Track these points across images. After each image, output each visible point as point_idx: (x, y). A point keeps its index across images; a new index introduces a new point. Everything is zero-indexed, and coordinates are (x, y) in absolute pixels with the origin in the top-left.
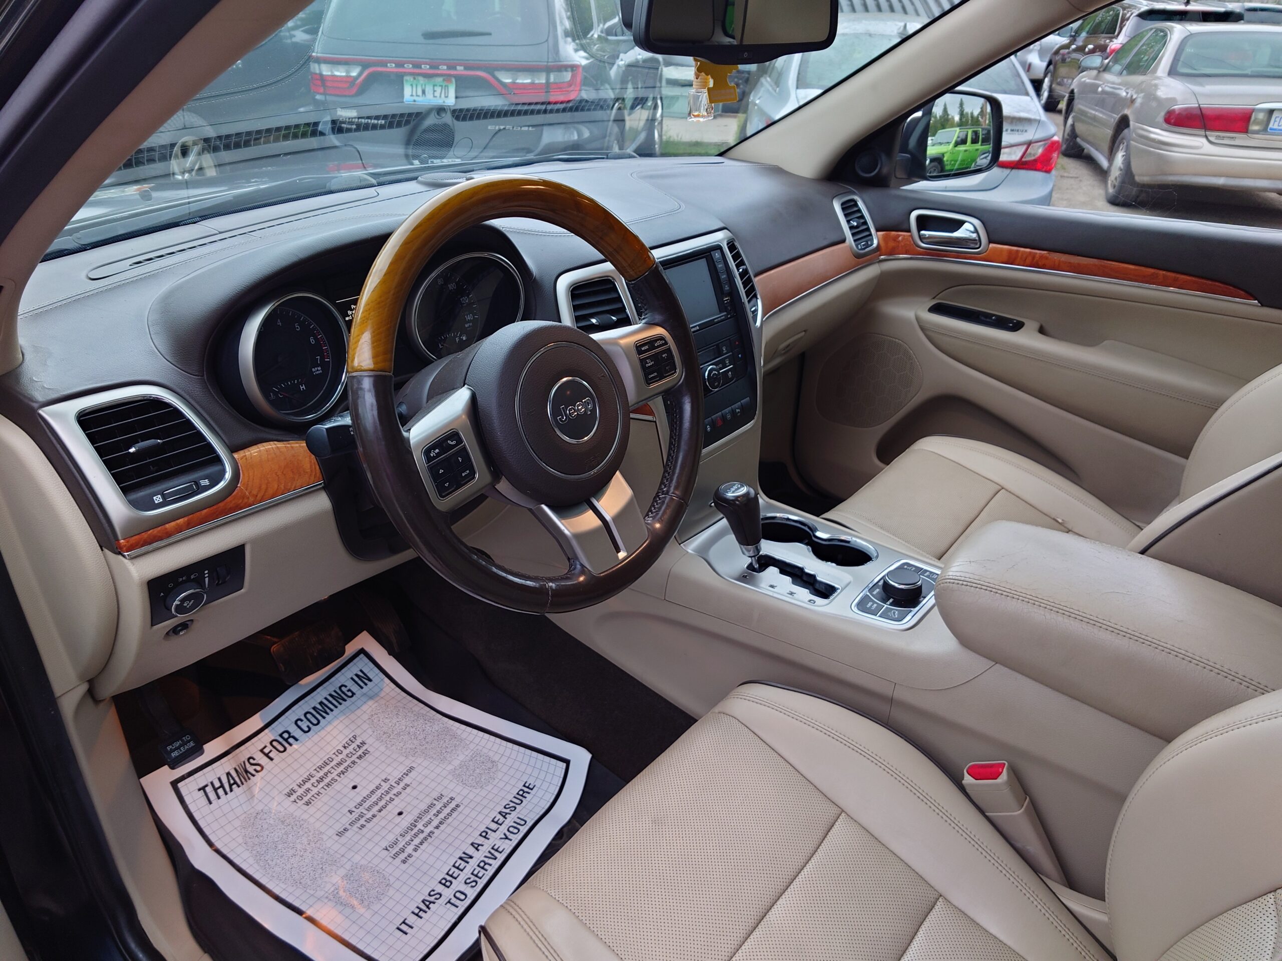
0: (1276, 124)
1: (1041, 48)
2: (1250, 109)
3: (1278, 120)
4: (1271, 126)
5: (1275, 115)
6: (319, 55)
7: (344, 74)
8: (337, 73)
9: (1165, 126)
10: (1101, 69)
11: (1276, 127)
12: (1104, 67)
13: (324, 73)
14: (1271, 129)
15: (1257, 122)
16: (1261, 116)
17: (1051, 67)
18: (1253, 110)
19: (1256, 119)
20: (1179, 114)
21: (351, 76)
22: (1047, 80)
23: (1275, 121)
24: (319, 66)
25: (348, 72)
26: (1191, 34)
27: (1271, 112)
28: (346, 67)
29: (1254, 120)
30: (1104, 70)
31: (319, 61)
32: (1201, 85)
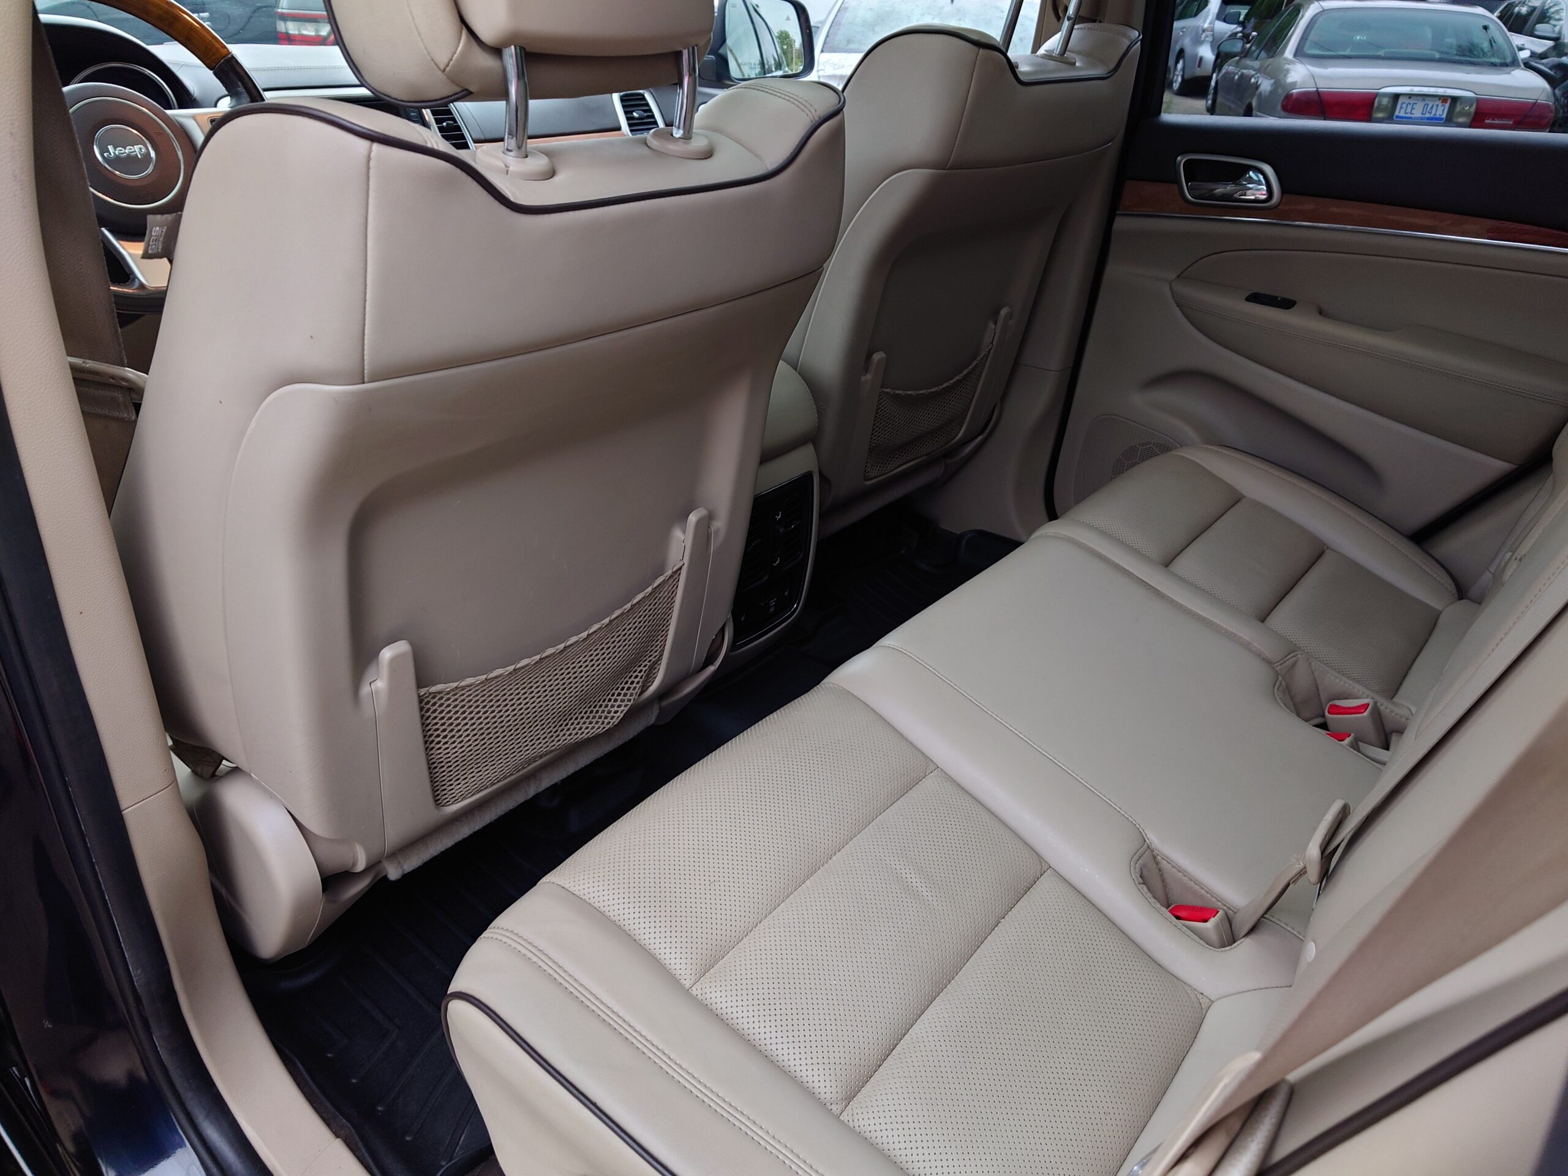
0: (1403, 111)
1: (1213, 39)
2: (1374, 93)
3: (1404, 106)
4: (1397, 113)
5: (1401, 100)
6: (284, 11)
7: (313, 33)
8: (305, 32)
9: (1283, 113)
10: (1242, 55)
11: (1402, 114)
12: (1246, 52)
13: (291, 32)
14: (1397, 117)
15: (1380, 109)
16: (1385, 101)
17: (1219, 60)
18: (1376, 95)
19: (1380, 104)
20: (1297, 98)
21: (320, 36)
22: (1214, 76)
23: (1401, 108)
24: (285, 24)
25: (317, 30)
26: (1324, 10)
27: (1396, 97)
28: (315, 24)
29: (1378, 107)
30: (1245, 56)
31: (284, 18)
32: (1325, 67)
